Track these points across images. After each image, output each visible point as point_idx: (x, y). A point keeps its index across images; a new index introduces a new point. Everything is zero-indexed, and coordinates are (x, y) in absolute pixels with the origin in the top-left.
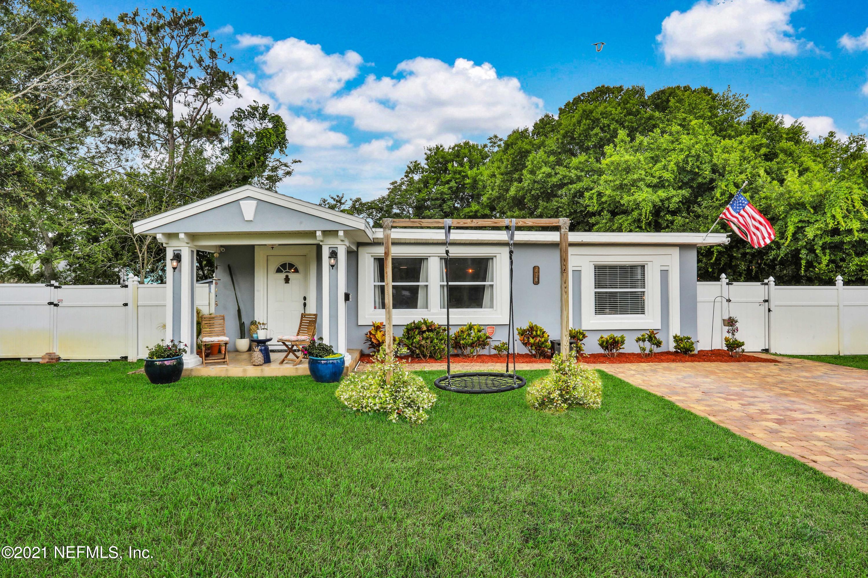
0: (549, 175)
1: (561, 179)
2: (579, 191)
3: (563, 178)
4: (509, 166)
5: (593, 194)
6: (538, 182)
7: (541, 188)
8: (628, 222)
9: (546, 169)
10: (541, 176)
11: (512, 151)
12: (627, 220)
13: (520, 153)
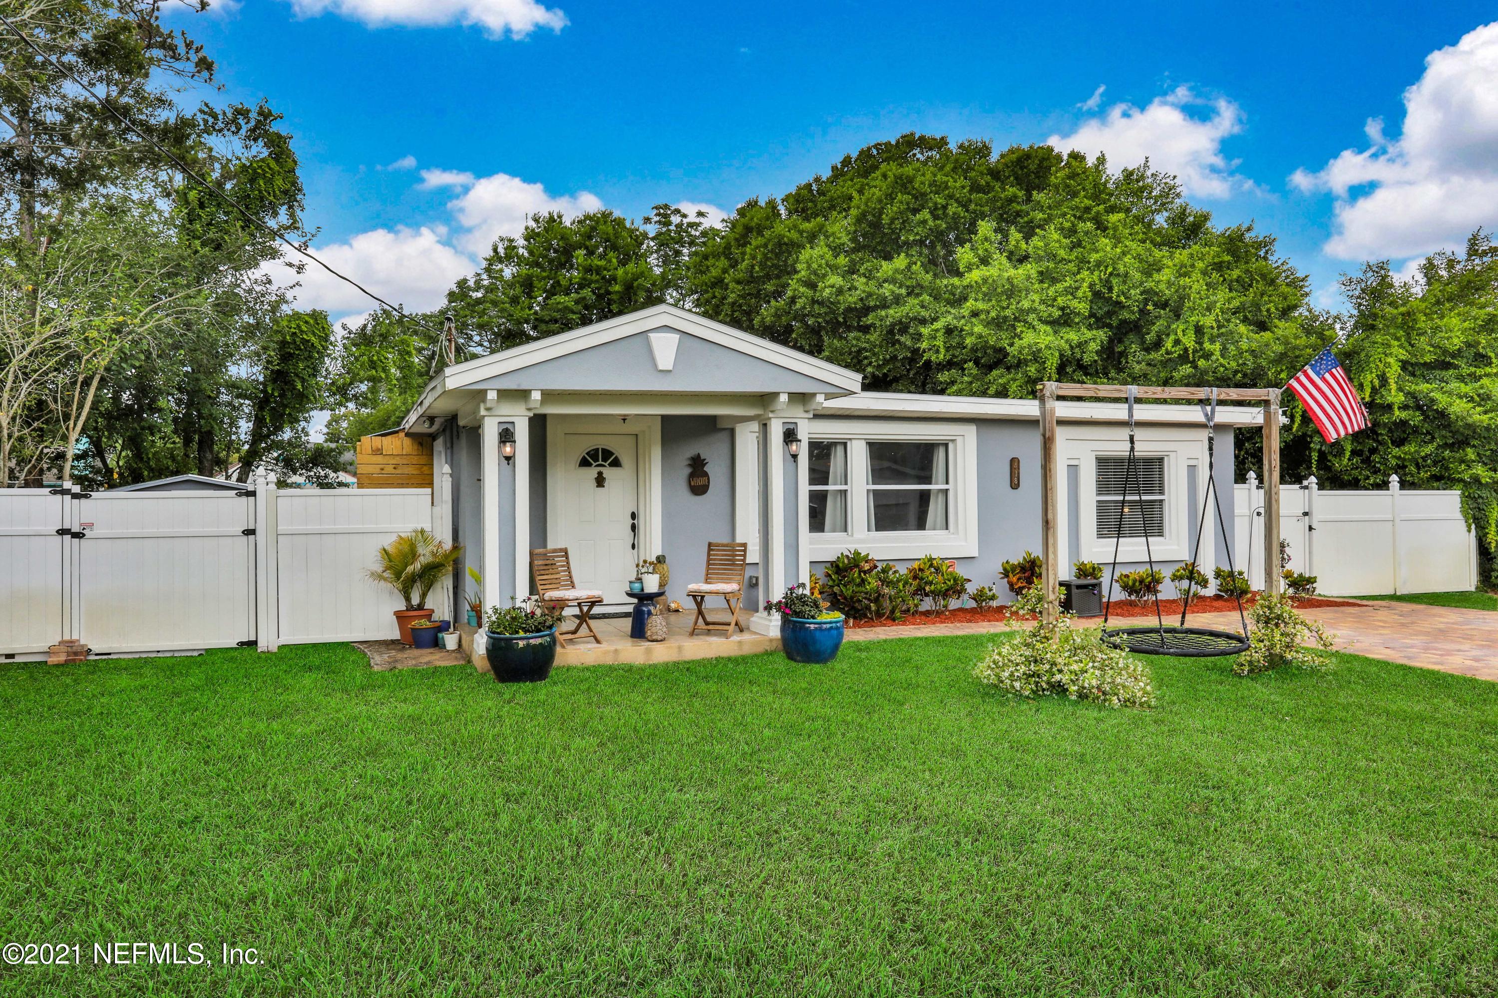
0: (840, 291)
1: (861, 299)
2: (900, 322)
3: (867, 297)
4: (757, 268)
5: (937, 330)
6: (821, 303)
7: (826, 313)
8: (1018, 383)
9: (835, 280)
10: (828, 291)
11: (760, 241)
12: (1015, 380)
13: (780, 244)
